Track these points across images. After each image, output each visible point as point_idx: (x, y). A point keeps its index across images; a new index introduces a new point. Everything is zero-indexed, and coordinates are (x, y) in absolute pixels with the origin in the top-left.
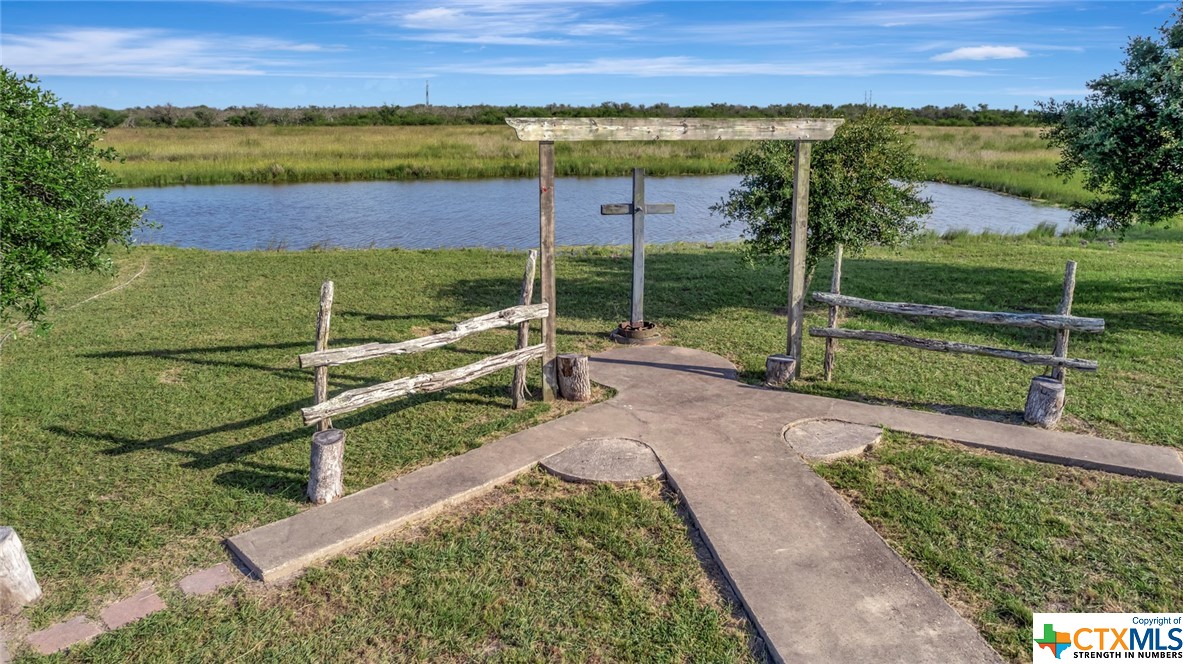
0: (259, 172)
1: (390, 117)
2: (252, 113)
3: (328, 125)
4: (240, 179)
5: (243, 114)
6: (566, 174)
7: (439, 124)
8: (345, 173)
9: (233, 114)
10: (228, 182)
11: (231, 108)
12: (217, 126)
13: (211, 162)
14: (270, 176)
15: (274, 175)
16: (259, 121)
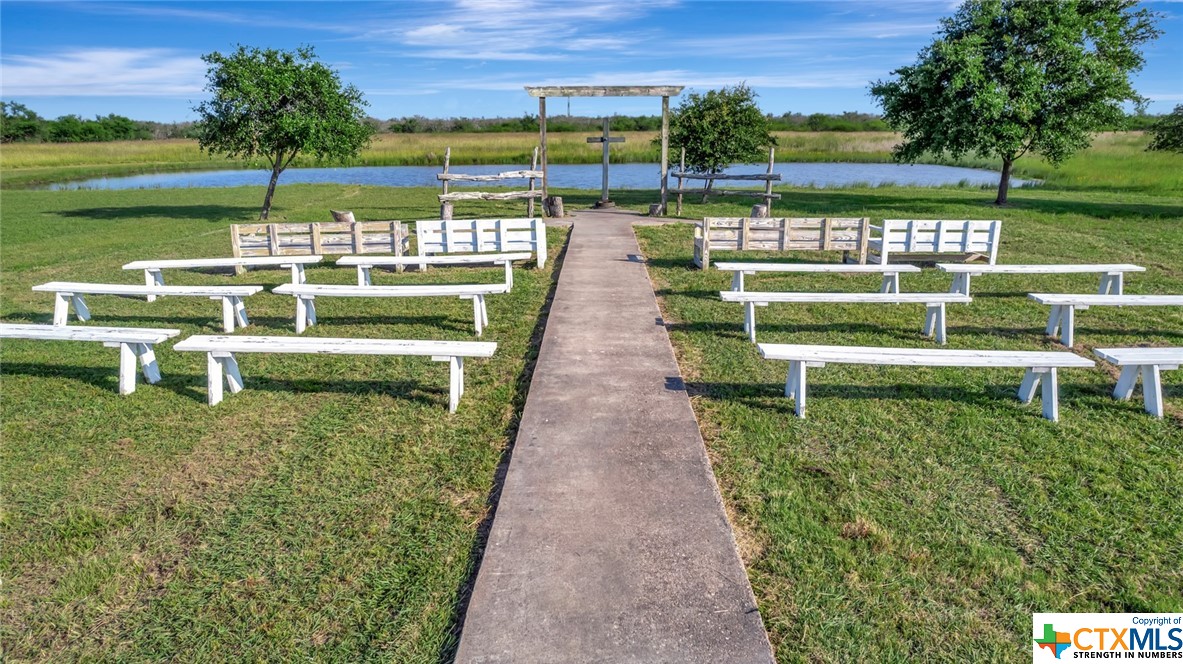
0: (418, 158)
1: (530, 125)
2: (410, 122)
3: (475, 132)
4: (405, 163)
5: (403, 122)
6: (652, 161)
7: (573, 131)
8: (481, 160)
9: (394, 123)
10: (396, 165)
11: (392, 120)
12: (382, 133)
13: (383, 152)
14: (426, 161)
15: (429, 161)
16: (417, 129)
